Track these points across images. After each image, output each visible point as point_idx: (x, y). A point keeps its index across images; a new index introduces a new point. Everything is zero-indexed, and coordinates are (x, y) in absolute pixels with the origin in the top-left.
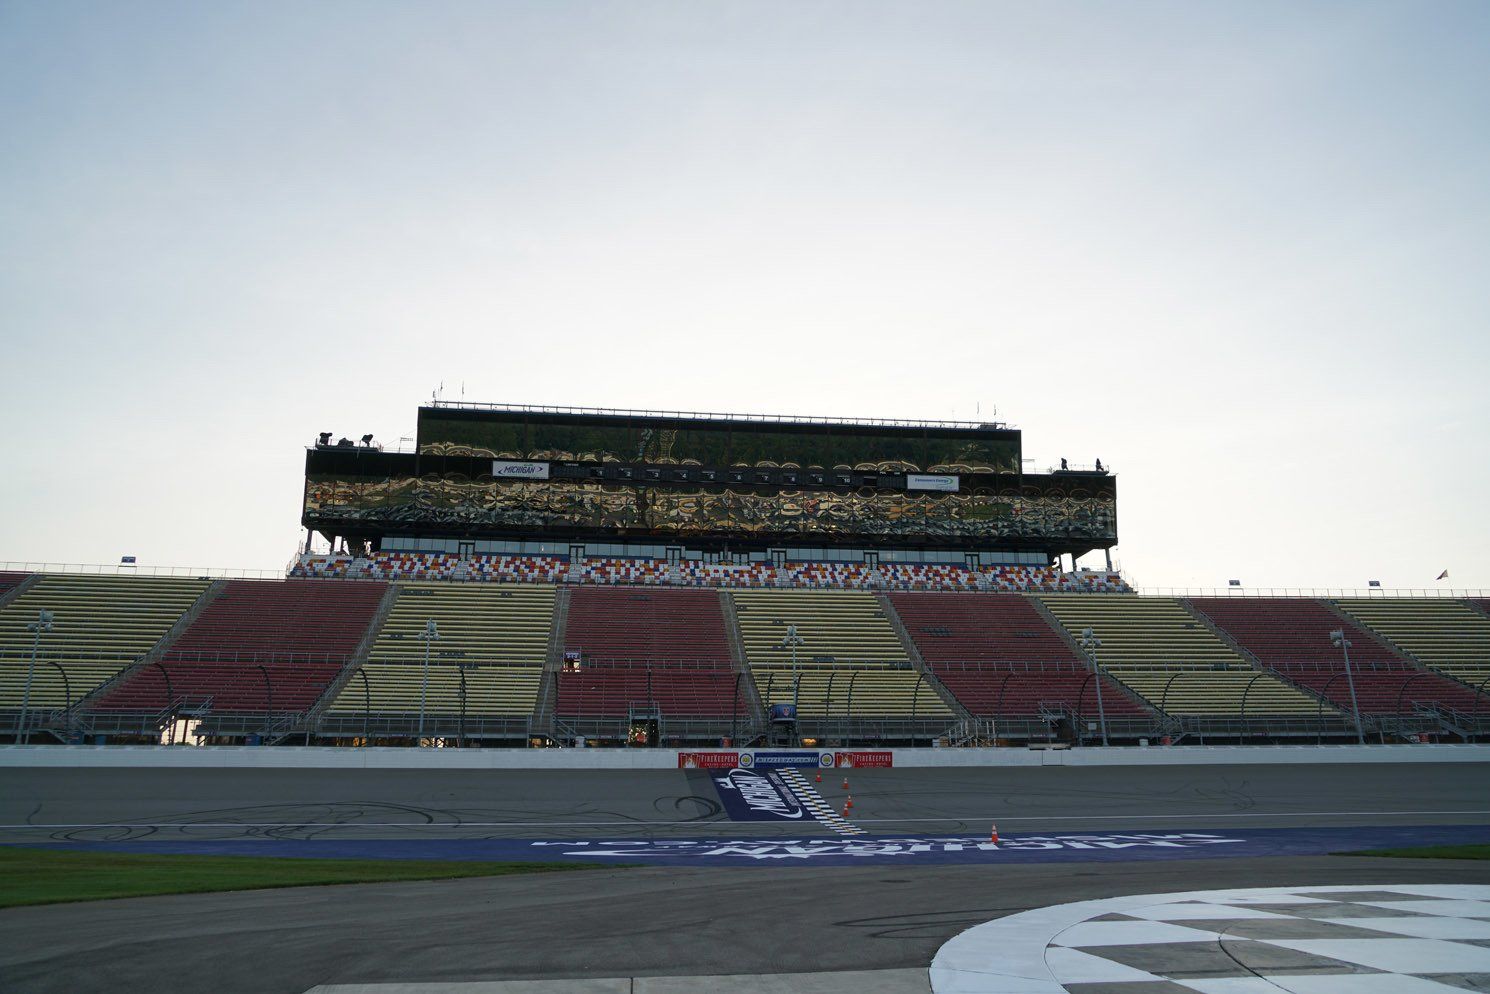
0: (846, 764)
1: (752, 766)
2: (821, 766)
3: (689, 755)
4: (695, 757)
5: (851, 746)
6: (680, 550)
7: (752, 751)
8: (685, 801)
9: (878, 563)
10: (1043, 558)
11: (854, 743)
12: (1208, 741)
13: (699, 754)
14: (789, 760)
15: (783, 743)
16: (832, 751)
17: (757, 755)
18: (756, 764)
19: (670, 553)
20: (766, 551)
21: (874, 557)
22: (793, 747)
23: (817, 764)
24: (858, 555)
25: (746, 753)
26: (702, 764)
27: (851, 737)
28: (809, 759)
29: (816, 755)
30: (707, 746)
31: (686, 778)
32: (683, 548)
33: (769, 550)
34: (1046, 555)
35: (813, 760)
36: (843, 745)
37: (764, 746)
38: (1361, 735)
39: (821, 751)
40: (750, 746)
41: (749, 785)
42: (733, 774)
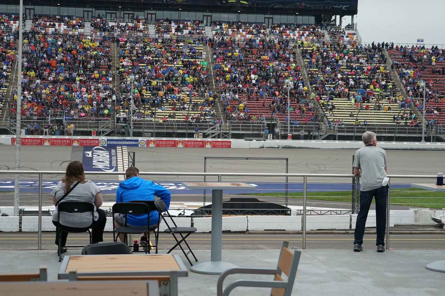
0: (152, 145)
1: (106, 145)
2: (139, 146)
3: (75, 140)
4: (78, 140)
5: (156, 136)
6: (92, 11)
7: (105, 138)
8: (66, 162)
9: (211, 22)
10: (312, 20)
11: (158, 135)
12: (342, 138)
13: (80, 139)
14: (124, 143)
15: (123, 134)
16: (145, 139)
17: (108, 140)
18: (108, 144)
19: (86, 13)
20: (144, 12)
21: (209, 18)
22: (127, 136)
23: (137, 145)
24: (199, 15)
25: (103, 138)
26: (81, 144)
27: (156, 131)
28: (134, 143)
29: (137, 141)
30: (84, 135)
31: (71, 151)
32: (94, 9)
33: (146, 11)
34: (314, 17)
35: (136, 143)
36: (152, 136)
37: (113, 136)
38: (423, 136)
39: (140, 139)
40: (106, 135)
41: (99, 155)
42: (95, 149)
